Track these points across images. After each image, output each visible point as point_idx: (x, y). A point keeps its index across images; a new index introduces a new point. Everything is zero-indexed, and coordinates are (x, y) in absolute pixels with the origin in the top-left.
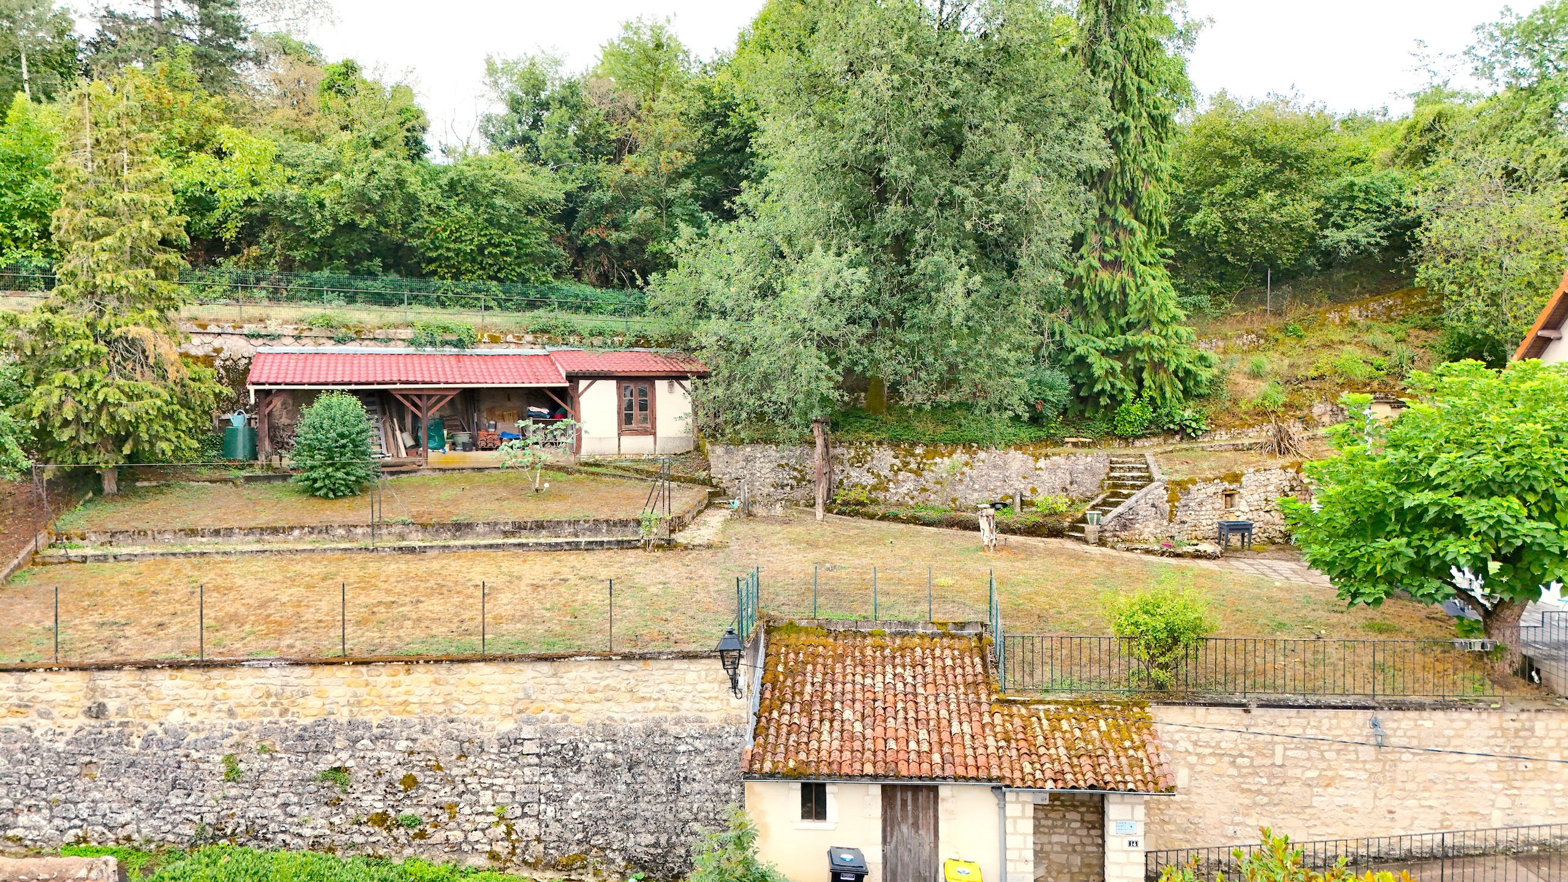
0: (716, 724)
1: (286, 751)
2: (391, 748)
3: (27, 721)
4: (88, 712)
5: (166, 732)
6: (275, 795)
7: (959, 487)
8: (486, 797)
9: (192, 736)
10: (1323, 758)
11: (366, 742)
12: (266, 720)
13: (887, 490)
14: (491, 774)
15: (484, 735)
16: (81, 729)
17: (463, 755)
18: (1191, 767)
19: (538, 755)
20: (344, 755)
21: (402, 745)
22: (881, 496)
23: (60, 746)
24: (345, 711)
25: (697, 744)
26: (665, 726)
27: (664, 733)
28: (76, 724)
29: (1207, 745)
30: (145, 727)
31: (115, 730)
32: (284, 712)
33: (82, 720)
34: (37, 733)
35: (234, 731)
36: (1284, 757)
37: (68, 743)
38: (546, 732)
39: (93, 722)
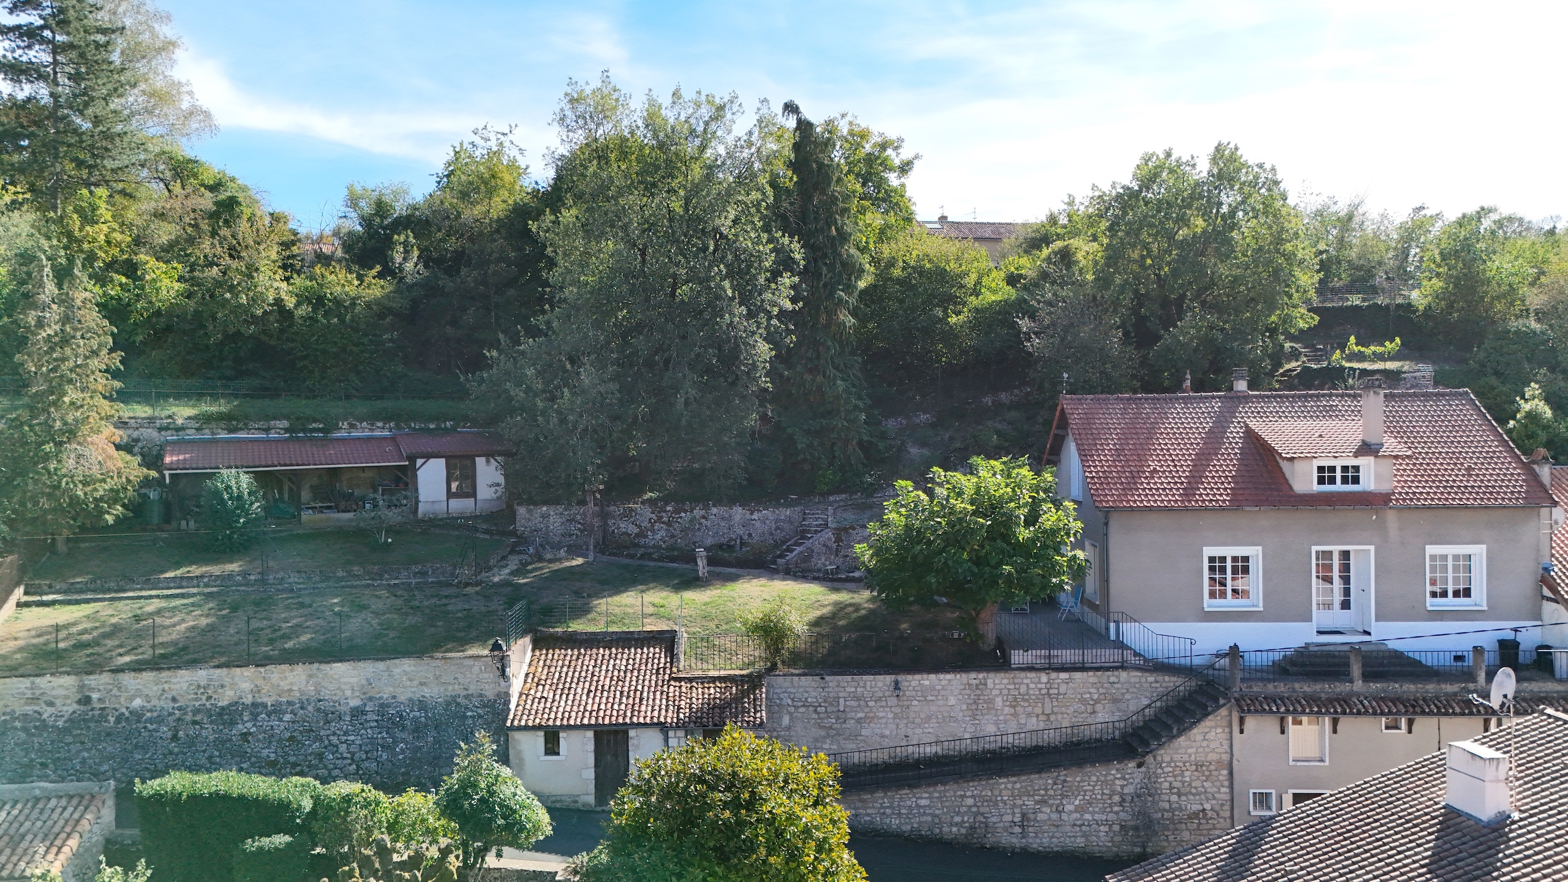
0: (492, 697)
1: (211, 723)
2: (280, 720)
3: (37, 708)
4: (79, 702)
5: (130, 712)
6: (204, 751)
7: (697, 533)
8: (343, 748)
9: (149, 715)
10: (867, 706)
11: (263, 716)
12: (197, 704)
13: (646, 537)
14: (346, 733)
15: (343, 709)
16: (74, 712)
17: (327, 722)
18: (791, 714)
19: (377, 721)
20: (249, 725)
21: (287, 717)
22: (642, 541)
23: (60, 724)
24: (250, 697)
25: (480, 711)
26: (459, 700)
27: (458, 704)
28: (71, 709)
29: (800, 700)
30: (117, 710)
31: (97, 713)
32: (209, 698)
33: (75, 706)
34: (45, 716)
35: (176, 712)
36: (845, 706)
37: (65, 722)
38: (382, 705)
39: (82, 708)
